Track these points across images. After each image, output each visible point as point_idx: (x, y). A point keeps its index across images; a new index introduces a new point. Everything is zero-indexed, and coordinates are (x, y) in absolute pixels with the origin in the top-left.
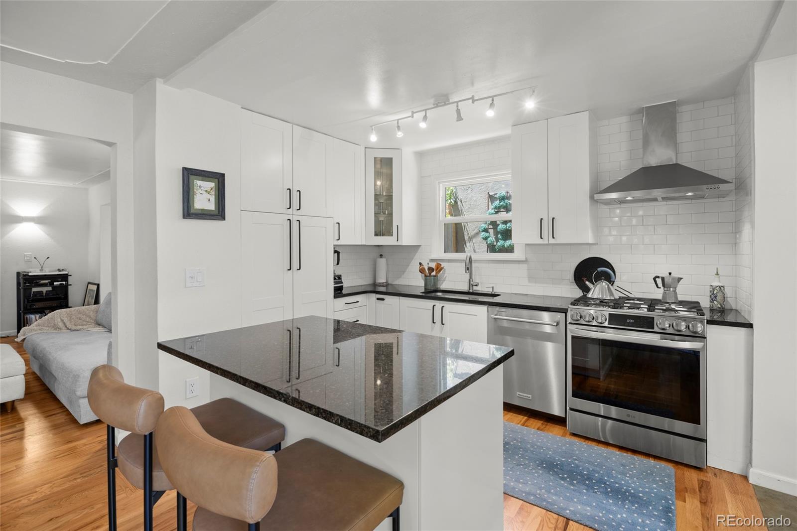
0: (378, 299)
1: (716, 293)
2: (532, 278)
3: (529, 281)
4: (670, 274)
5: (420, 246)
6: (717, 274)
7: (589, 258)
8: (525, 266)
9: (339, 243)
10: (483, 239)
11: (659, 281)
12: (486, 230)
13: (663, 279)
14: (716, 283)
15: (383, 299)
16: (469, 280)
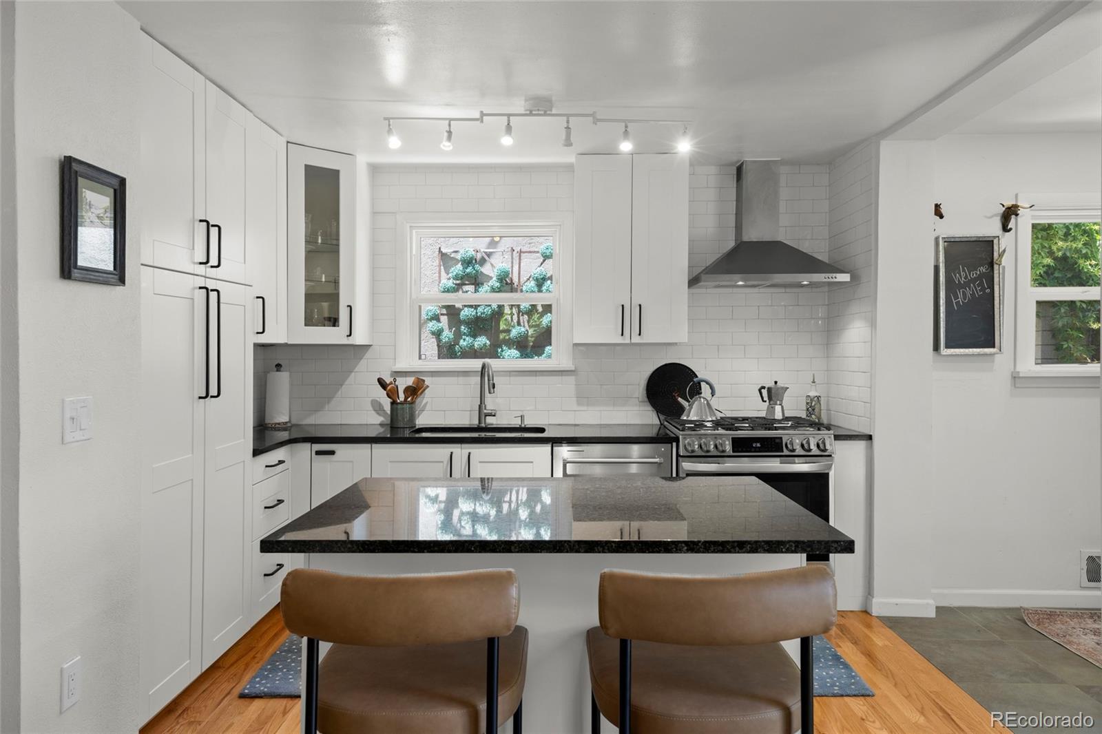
0: (318, 453)
1: (812, 405)
2: (584, 398)
3: (579, 404)
4: (776, 383)
5: (370, 346)
6: (814, 382)
7: (666, 365)
8: (571, 379)
9: (263, 339)
10: (433, 333)
11: (765, 392)
12: (436, 318)
13: (769, 390)
14: (813, 394)
15: (332, 453)
16: (480, 406)
